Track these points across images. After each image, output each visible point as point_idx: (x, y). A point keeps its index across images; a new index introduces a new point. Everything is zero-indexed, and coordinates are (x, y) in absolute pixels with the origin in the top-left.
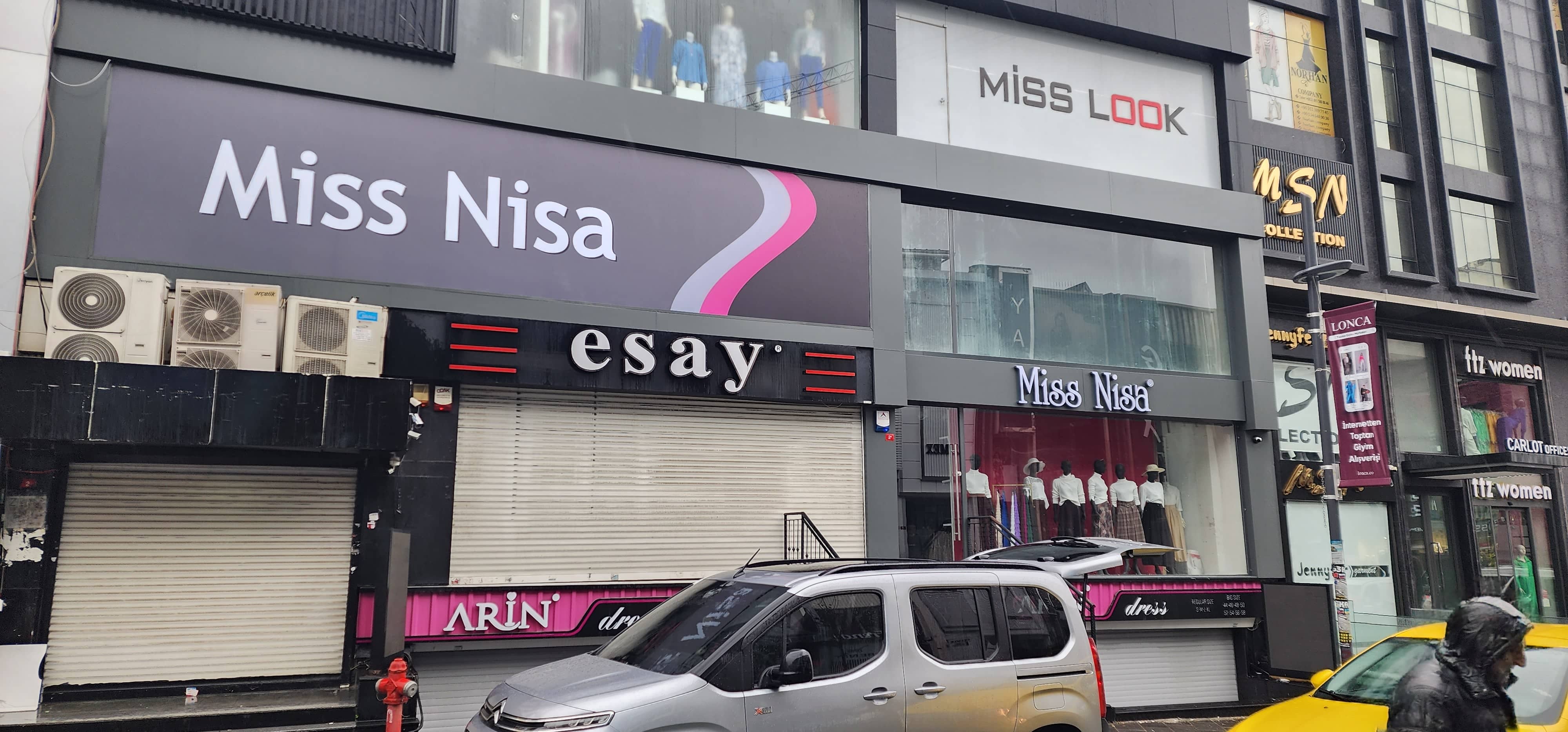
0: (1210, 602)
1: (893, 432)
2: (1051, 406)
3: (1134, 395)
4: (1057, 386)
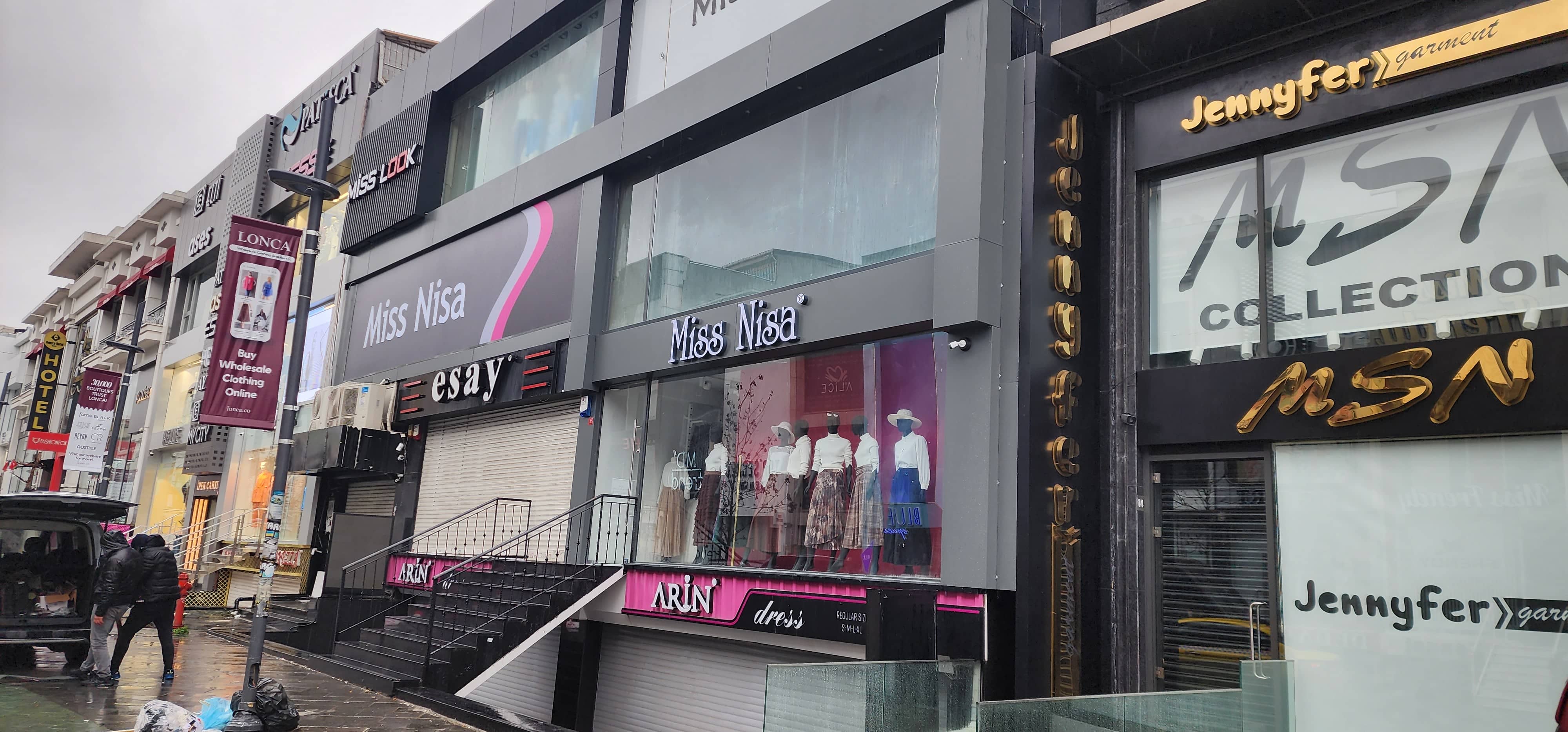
1: (594, 415)
2: (695, 358)
3: (779, 322)
4: (703, 333)
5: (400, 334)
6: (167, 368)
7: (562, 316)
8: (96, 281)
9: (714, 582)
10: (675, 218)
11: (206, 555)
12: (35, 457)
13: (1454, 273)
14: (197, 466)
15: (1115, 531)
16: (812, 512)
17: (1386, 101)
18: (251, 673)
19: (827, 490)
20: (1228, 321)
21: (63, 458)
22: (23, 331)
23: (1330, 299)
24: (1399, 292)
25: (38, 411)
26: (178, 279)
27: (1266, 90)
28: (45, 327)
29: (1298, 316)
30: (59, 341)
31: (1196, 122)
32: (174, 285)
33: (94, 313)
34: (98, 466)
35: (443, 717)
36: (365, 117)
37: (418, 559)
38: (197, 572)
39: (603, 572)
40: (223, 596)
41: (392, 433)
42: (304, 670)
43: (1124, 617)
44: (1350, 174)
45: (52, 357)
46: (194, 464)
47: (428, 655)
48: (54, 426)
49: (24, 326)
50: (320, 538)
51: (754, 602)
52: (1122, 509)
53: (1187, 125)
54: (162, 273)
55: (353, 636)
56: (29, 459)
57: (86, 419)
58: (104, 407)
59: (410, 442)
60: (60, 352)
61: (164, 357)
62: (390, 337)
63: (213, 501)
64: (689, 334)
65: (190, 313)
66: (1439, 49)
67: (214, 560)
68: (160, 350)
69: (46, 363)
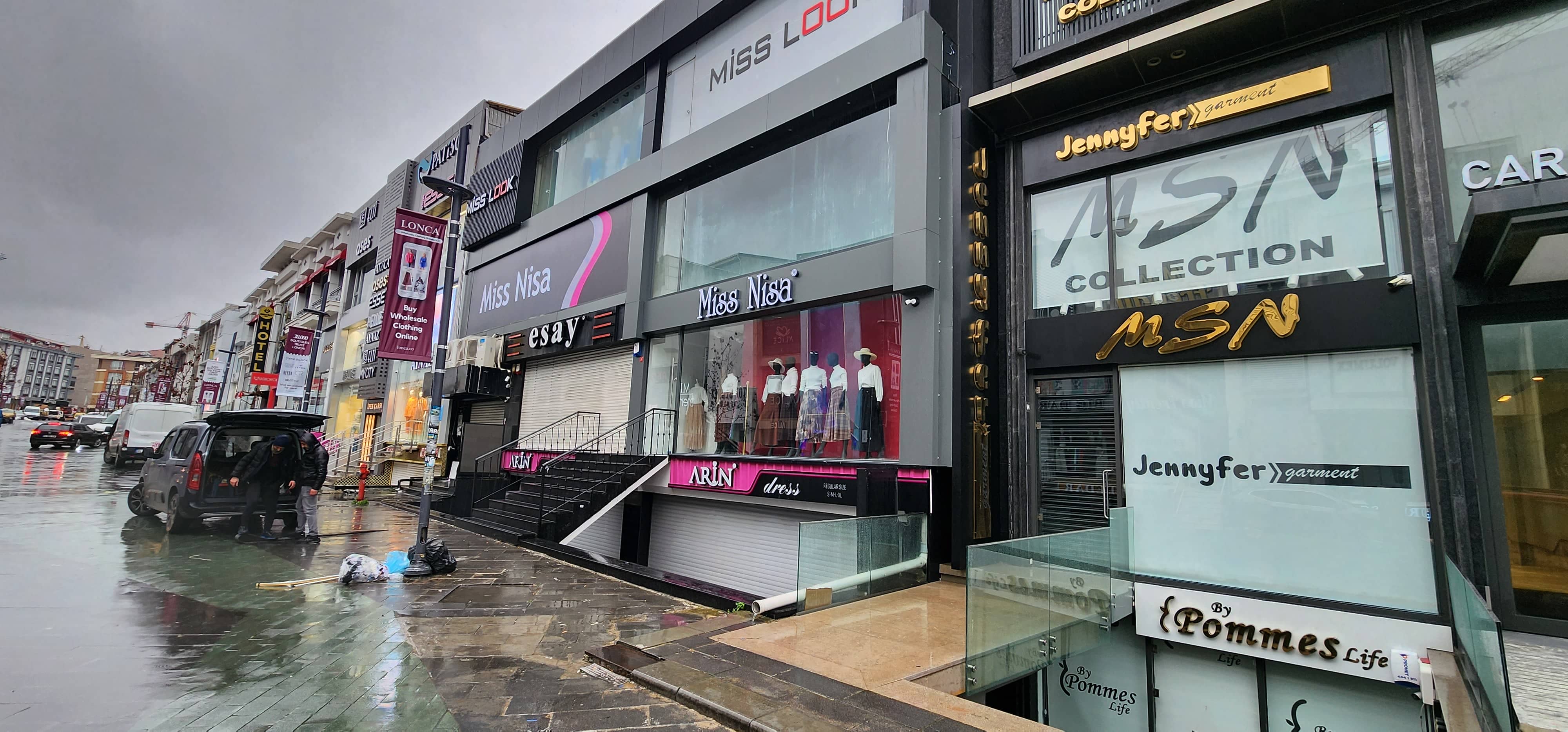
0: (843, 487)
1: (644, 356)
2: (717, 315)
3: (779, 289)
4: (723, 298)
5: (505, 303)
6: (343, 329)
7: (621, 288)
8: (293, 274)
9: (734, 466)
10: (700, 220)
11: (375, 452)
12: (256, 389)
13: (1240, 253)
14: (367, 394)
15: (1011, 426)
16: (801, 418)
17: (1196, 139)
18: (422, 533)
19: (811, 403)
20: (1085, 286)
21: (275, 390)
22: (244, 307)
23: (1154, 270)
24: (1201, 266)
25: (257, 359)
26: (350, 271)
27: (1114, 131)
28: (259, 305)
29: (1134, 283)
30: (269, 313)
31: (1066, 153)
32: (347, 274)
33: (293, 294)
34: (300, 393)
35: (556, 560)
36: (477, 159)
37: (522, 453)
38: (371, 463)
39: (655, 460)
40: (388, 478)
41: (502, 369)
42: (452, 528)
43: (1018, 481)
44: (1168, 188)
45: (265, 324)
46: (366, 392)
47: (541, 518)
48: (268, 369)
49: (245, 304)
50: (453, 439)
51: (764, 478)
52: (1016, 411)
53: (1060, 155)
54: (338, 267)
55: (485, 505)
56: (252, 390)
57: (291, 361)
58: (303, 353)
59: (514, 375)
60: (270, 321)
61: (341, 323)
62: (498, 306)
63: (379, 417)
64: (712, 298)
65: (358, 293)
66: (1235, 103)
67: (382, 455)
68: (338, 318)
69: (261, 328)
